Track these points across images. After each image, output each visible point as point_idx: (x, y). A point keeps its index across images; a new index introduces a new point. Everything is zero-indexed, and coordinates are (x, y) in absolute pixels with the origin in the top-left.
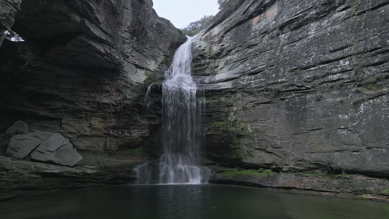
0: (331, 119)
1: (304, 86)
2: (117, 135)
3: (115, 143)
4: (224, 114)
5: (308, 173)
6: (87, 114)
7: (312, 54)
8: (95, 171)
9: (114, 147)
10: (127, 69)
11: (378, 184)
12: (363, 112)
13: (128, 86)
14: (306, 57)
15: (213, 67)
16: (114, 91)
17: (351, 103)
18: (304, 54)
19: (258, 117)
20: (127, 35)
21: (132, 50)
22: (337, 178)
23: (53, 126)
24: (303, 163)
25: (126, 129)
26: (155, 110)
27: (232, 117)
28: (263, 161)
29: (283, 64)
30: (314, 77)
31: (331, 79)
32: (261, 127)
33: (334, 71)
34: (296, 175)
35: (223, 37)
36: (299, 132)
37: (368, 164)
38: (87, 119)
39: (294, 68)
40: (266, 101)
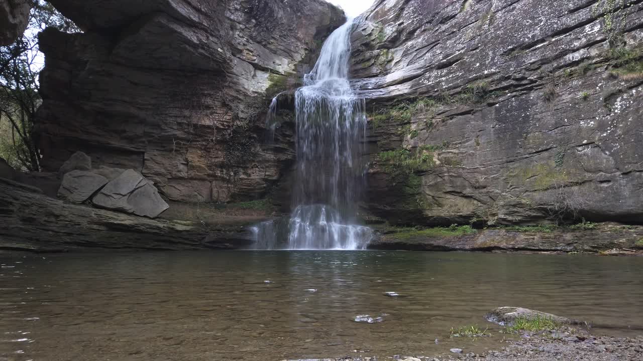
0: (569, 129)
1: (526, 78)
2: (228, 178)
3: (226, 190)
4: (395, 138)
5: (528, 226)
6: (180, 144)
7: (539, 20)
8: (188, 228)
9: (225, 196)
10: (238, 69)
11: (638, 233)
12: (619, 112)
13: (241, 97)
14: (530, 26)
15: (384, 61)
16: (219, 106)
17: (601, 99)
18: (528, 22)
19: (451, 139)
20: (238, 16)
21: (247, 39)
22: (574, 230)
23: (132, 164)
24: (519, 210)
25: (242, 167)
26: (285, 136)
27: (409, 142)
28: (458, 212)
29: (493, 44)
30: (541, 60)
31: (569, 60)
32: (454, 155)
33: (575, 46)
34: (507, 231)
35: (402, 9)
36: (516, 158)
37: (623, 201)
38: (181, 151)
39: (510, 47)
40: (463, 111)
